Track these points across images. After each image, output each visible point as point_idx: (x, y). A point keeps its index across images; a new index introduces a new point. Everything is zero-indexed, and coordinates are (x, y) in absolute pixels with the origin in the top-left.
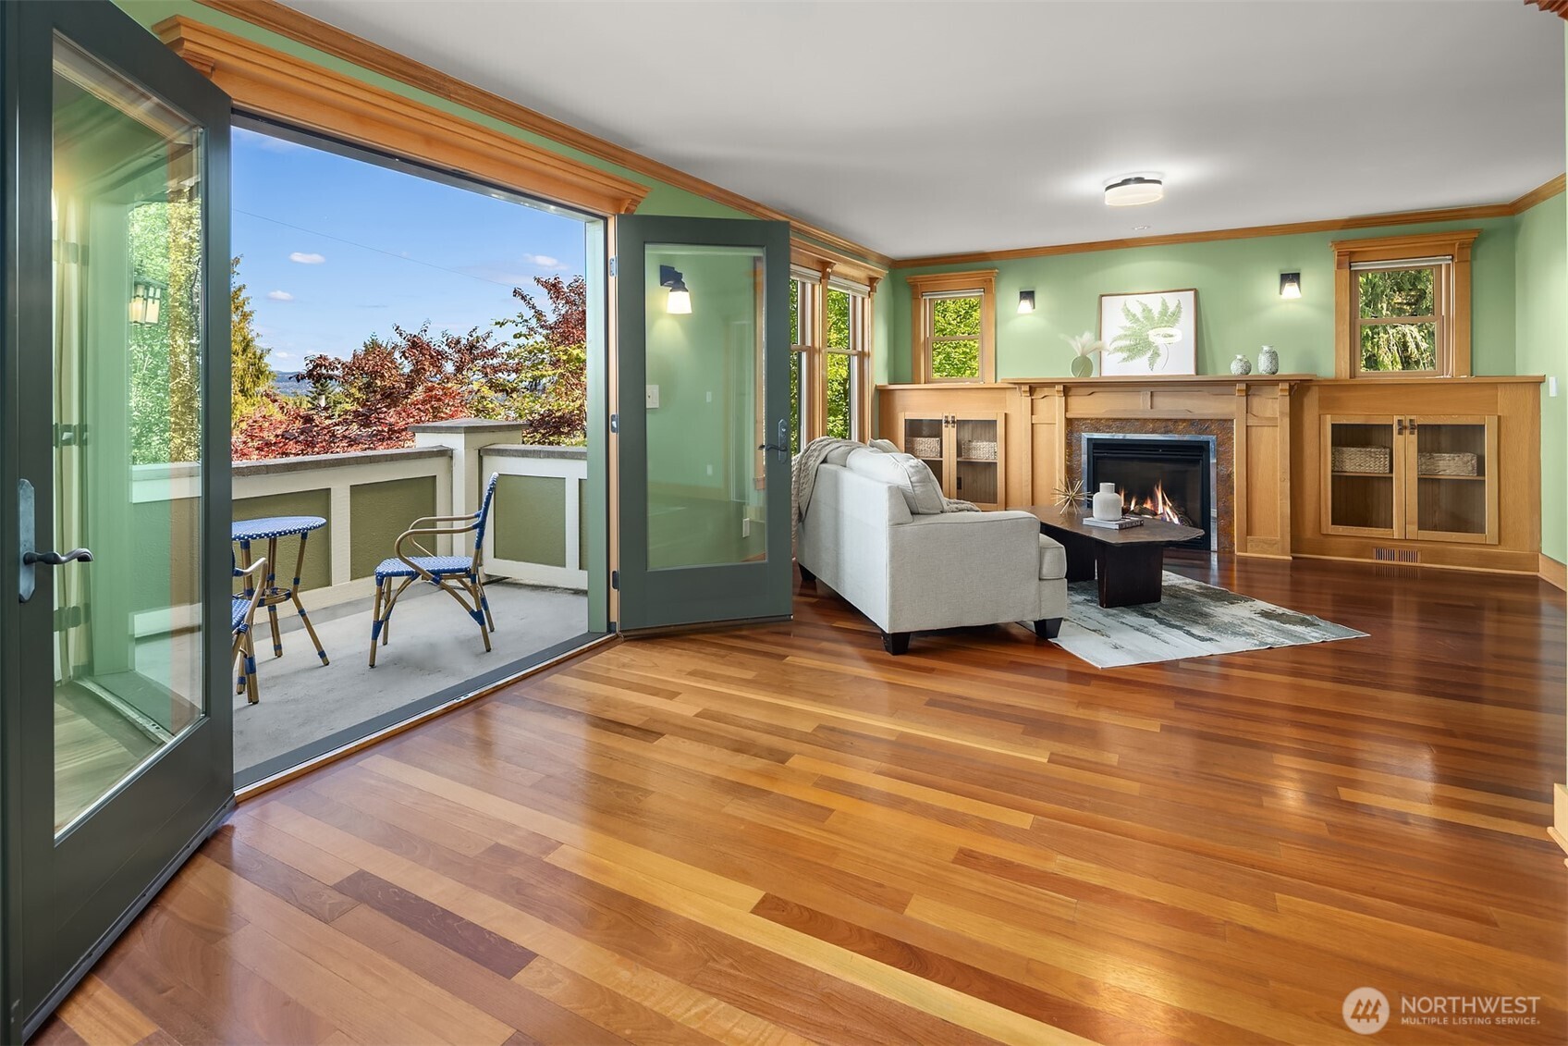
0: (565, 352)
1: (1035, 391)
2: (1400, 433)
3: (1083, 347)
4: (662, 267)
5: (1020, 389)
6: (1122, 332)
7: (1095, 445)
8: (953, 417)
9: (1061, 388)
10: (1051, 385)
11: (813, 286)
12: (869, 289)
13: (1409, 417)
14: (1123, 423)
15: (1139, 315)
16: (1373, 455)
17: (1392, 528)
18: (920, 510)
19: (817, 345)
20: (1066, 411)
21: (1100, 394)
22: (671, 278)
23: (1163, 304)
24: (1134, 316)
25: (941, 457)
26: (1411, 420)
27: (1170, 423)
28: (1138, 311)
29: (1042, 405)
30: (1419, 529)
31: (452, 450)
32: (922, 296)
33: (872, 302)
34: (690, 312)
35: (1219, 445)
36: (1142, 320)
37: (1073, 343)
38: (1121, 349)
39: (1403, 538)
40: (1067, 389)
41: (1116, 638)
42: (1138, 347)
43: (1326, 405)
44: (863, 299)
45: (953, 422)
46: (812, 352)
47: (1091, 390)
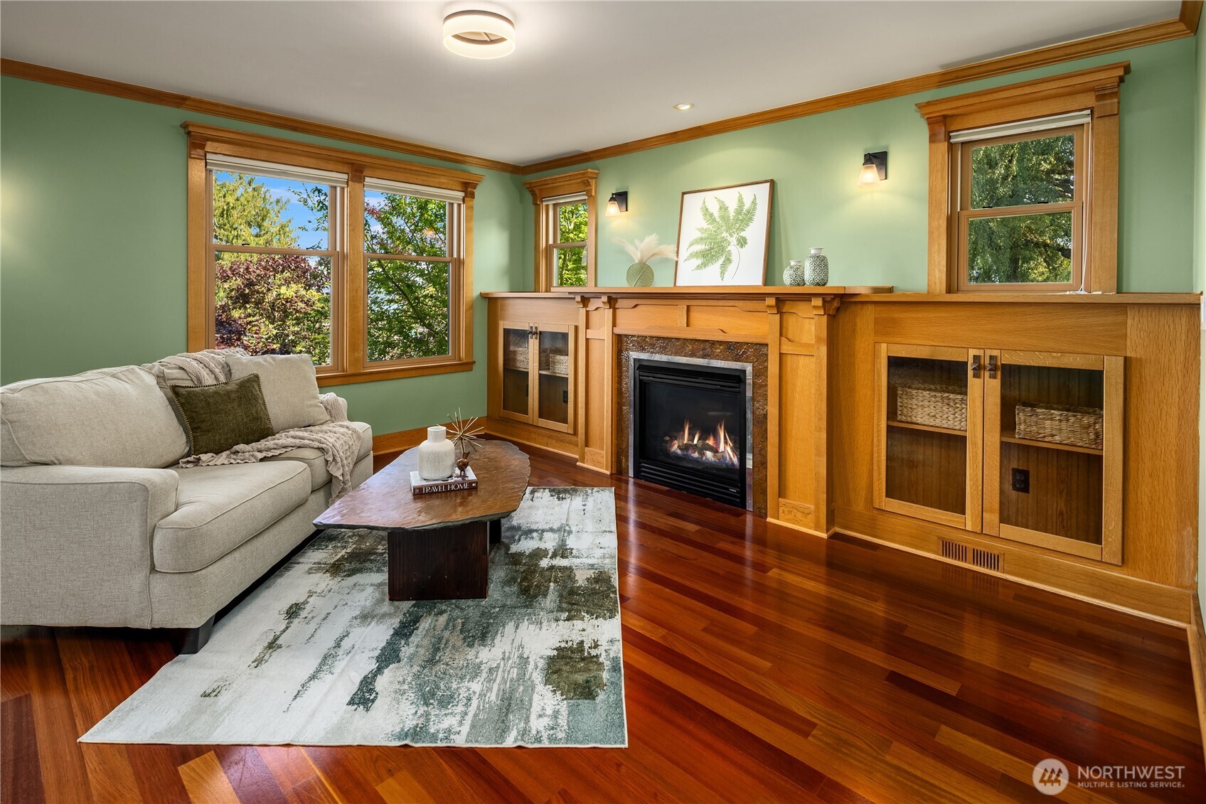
1: (588, 301)
2: (976, 376)
3: (643, 252)
5: (575, 299)
6: (699, 235)
7: (641, 366)
8: (536, 328)
9: (609, 298)
10: (599, 295)
12: (462, 194)
13: (989, 353)
14: (665, 343)
15: (716, 215)
16: (952, 404)
17: (964, 513)
20: (614, 325)
21: (643, 308)
23: (739, 201)
24: (711, 215)
25: (529, 368)
26: (991, 357)
27: (708, 345)
28: (714, 209)
29: (594, 318)
30: (1001, 521)
32: (542, 201)
35: (756, 374)
36: (718, 220)
38: (695, 255)
39: (978, 530)
40: (615, 300)
42: (713, 252)
43: (885, 329)
45: (539, 333)
47: (635, 302)
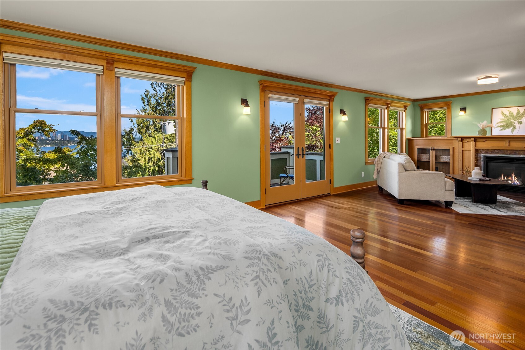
0: (312, 128)
1: (463, 140)
3: (483, 126)
4: (341, 110)
5: (458, 139)
6: (501, 121)
7: (486, 158)
8: (434, 148)
9: (473, 139)
10: (469, 138)
11: (384, 110)
12: (404, 109)
14: (492, 151)
15: (508, 115)
18: (408, 169)
19: (385, 126)
20: (475, 146)
21: (488, 141)
22: (343, 112)
23: (518, 111)
24: (506, 115)
25: (430, 160)
28: (507, 113)
29: (466, 145)
31: (290, 152)
32: (424, 110)
33: (405, 113)
34: (347, 120)
37: (479, 125)
40: (476, 140)
41: (471, 208)
42: (507, 125)
44: (402, 112)
45: (434, 149)
46: (384, 129)
47: (485, 140)
